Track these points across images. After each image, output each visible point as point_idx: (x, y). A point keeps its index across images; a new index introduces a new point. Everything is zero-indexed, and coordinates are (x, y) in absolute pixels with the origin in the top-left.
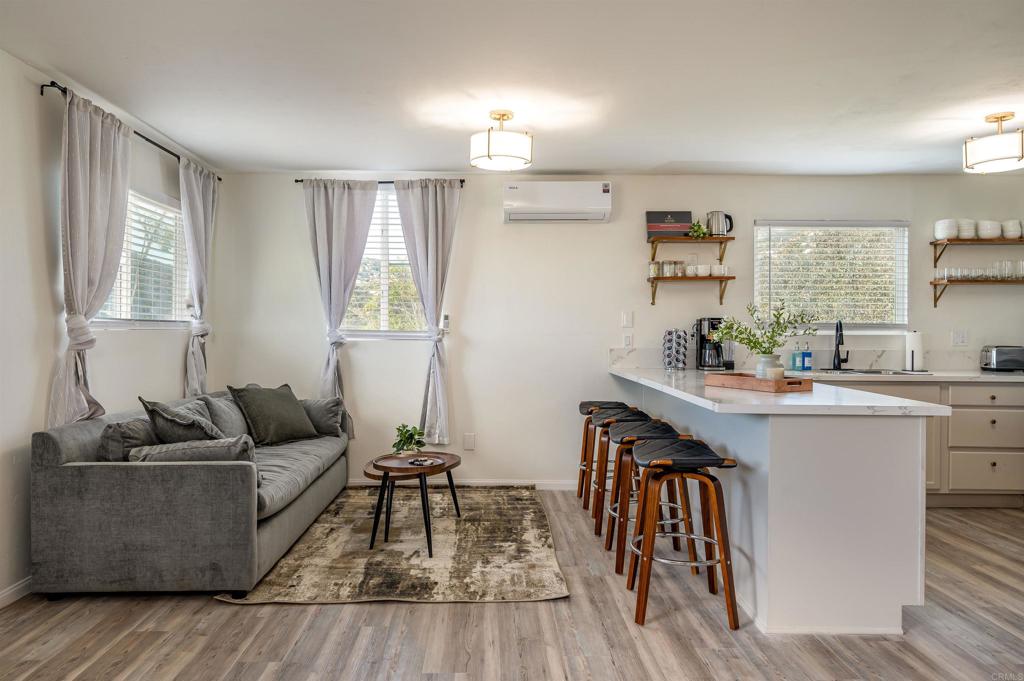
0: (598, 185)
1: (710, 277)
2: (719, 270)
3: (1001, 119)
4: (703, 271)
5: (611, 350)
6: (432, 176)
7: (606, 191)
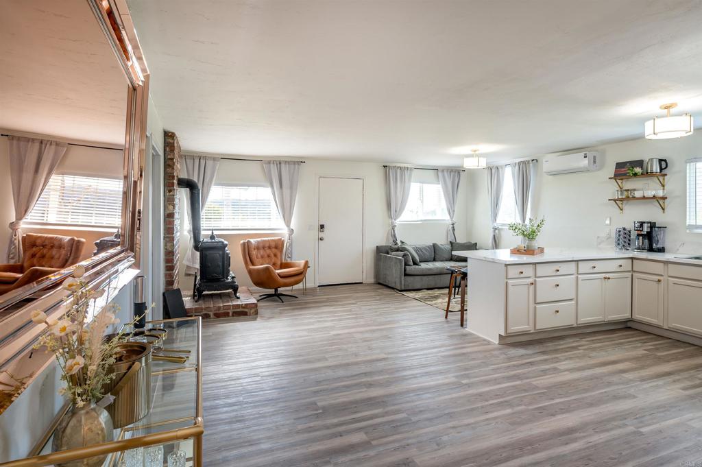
0: (582, 154)
1: (654, 197)
2: (660, 193)
3: (667, 108)
4: (650, 193)
5: (598, 237)
6: (522, 160)
7: (585, 157)
